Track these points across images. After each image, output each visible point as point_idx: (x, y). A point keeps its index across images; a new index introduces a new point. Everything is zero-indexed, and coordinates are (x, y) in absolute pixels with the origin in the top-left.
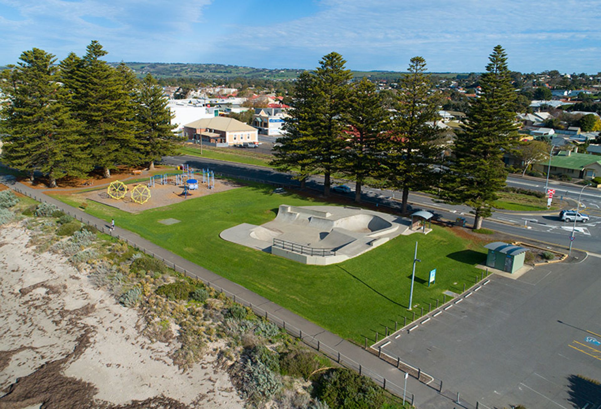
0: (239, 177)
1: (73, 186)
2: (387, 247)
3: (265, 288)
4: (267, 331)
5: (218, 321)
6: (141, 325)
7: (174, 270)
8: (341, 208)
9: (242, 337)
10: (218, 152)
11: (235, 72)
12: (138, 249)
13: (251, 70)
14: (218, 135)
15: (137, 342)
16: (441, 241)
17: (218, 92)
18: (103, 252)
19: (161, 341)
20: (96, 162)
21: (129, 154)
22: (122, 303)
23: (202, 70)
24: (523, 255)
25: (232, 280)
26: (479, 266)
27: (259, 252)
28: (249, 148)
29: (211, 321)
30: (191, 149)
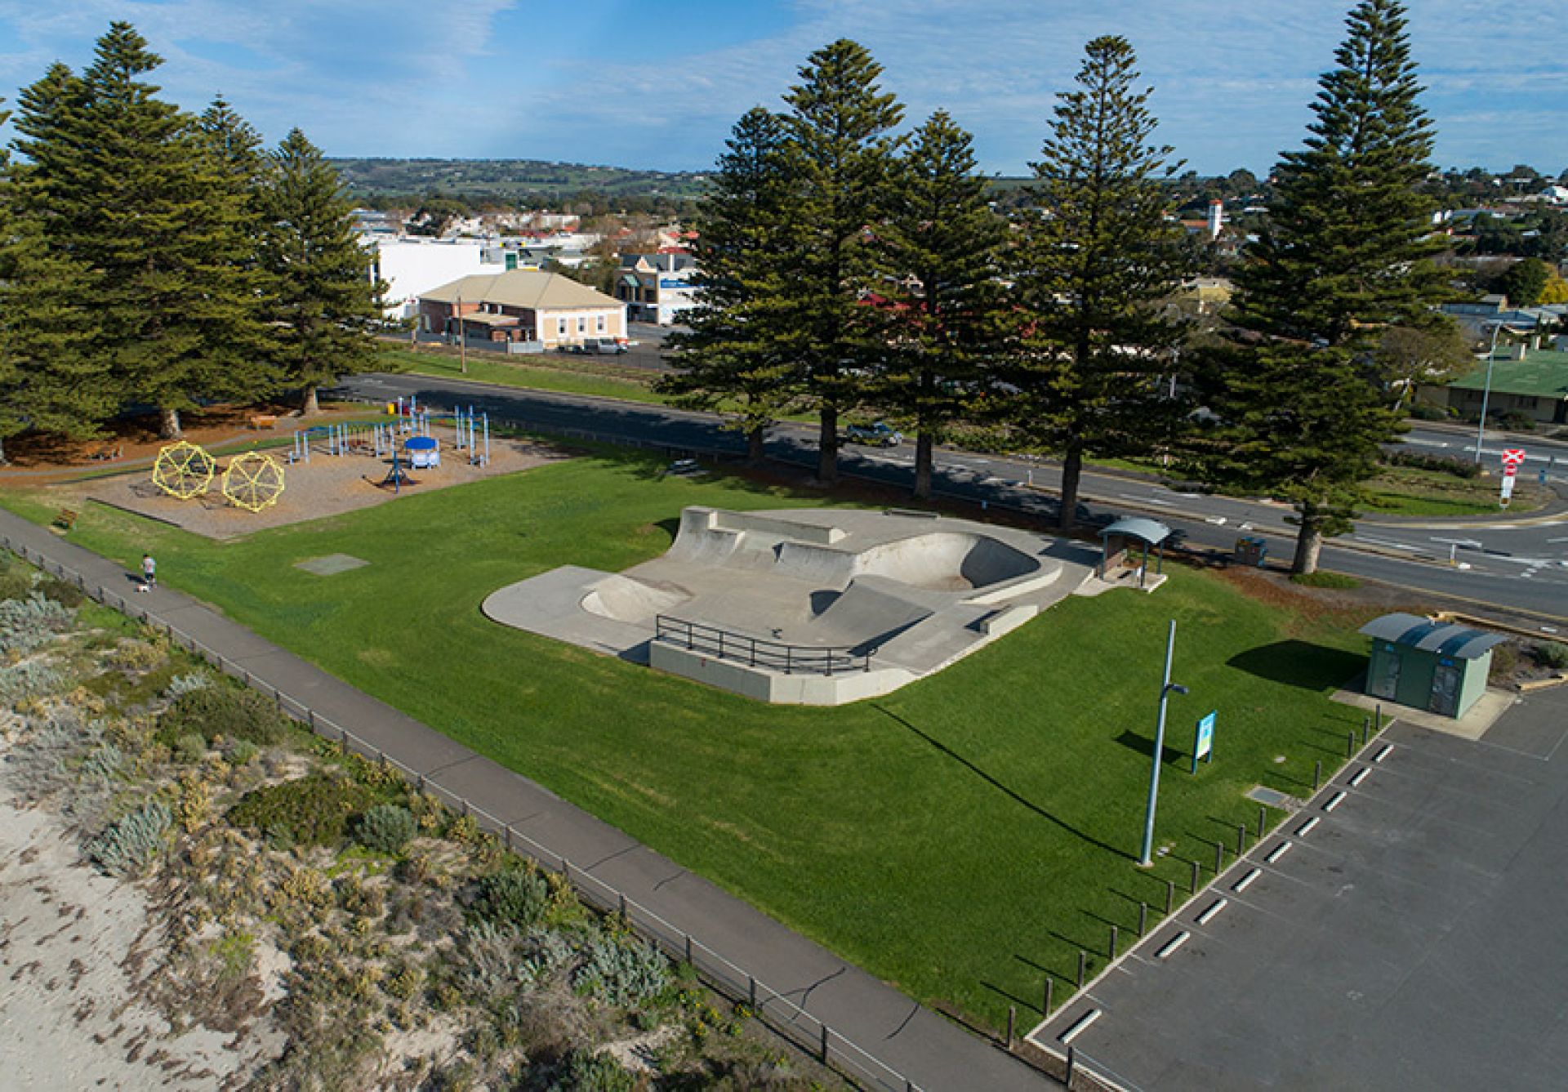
0: (566, 431)
1: (59, 463)
2: (1032, 636)
3: (623, 794)
4: (621, 976)
5: (439, 936)
6: (146, 953)
7: (311, 731)
8: (875, 515)
9: (525, 1009)
10: (511, 365)
11: (578, 181)
12: (202, 658)
13: (619, 175)
14: (514, 320)
15: (120, 1029)
16: (1201, 613)
17: (528, 225)
18: (81, 669)
19: (211, 1024)
20: (131, 390)
21: (236, 366)
22: (95, 861)
23: (491, 174)
24: (1486, 659)
25: (511, 765)
26: (1340, 696)
27: (608, 660)
28: (600, 354)
29: (412, 937)
30: (435, 359)
